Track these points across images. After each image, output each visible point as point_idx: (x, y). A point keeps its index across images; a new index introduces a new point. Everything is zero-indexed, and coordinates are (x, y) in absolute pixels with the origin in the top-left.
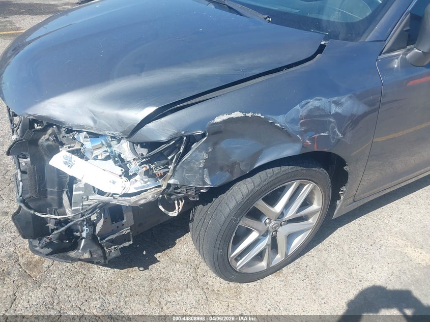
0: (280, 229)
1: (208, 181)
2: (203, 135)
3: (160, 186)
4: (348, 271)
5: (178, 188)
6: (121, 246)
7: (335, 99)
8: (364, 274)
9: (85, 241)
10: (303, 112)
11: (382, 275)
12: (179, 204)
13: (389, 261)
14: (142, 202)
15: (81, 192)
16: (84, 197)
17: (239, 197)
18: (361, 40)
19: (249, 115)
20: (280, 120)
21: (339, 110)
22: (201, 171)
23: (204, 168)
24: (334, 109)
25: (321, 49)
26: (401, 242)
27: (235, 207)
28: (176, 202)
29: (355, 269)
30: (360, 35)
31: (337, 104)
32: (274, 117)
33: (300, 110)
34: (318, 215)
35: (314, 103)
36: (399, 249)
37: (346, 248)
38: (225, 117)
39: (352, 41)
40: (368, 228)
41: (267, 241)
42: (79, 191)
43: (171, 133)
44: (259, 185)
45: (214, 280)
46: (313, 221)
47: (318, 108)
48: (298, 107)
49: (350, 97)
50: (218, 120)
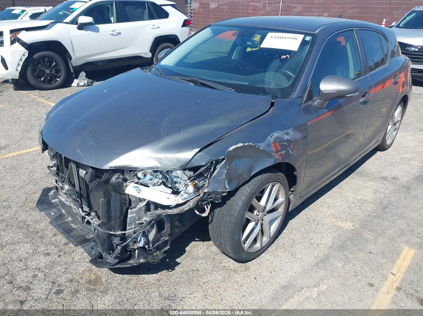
0: (265, 218)
1: (227, 187)
2: (224, 159)
3: (200, 195)
4: (309, 242)
5: (210, 195)
6: (163, 251)
7: (285, 131)
8: (318, 241)
9: (138, 251)
10: (272, 140)
11: (329, 239)
12: (207, 208)
13: (330, 231)
14: (186, 209)
15: (134, 215)
16: (137, 218)
17: (244, 198)
18: (291, 98)
19: (246, 144)
20: (262, 146)
21: (288, 137)
22: (224, 181)
23: (225, 179)
24: (286, 137)
25: (272, 104)
26: (333, 220)
27: (243, 205)
28: (205, 207)
29: (312, 240)
30: (289, 94)
31: (287, 134)
32: (259, 144)
33: (271, 139)
34: (283, 205)
35: (276, 135)
36: (334, 224)
37: (303, 229)
38: (234, 147)
39: (286, 98)
40: (312, 215)
41: (259, 227)
42: (133, 214)
43: (207, 160)
44: (253, 189)
45: (228, 264)
46: (281, 210)
47: (278, 137)
48: (269, 137)
49: (293, 130)
50: (231, 149)
